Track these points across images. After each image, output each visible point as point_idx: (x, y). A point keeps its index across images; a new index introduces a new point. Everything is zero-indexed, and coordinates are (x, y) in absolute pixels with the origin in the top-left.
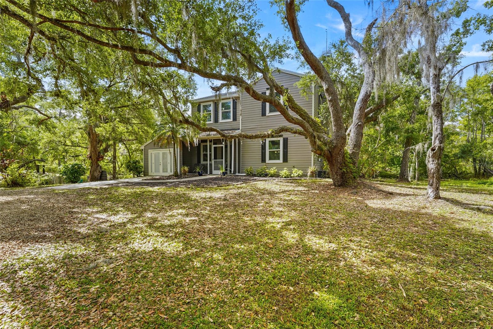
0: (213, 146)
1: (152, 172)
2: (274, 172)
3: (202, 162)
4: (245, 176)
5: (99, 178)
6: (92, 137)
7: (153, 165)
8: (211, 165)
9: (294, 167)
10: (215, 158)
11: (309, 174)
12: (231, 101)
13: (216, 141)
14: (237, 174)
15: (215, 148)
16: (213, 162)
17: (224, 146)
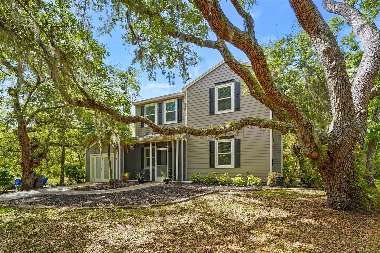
0: (156, 150)
1: (93, 178)
2: (225, 179)
3: (146, 167)
4: (191, 184)
5: (32, 186)
6: (23, 140)
7: (95, 171)
8: (153, 170)
9: (248, 173)
10: (159, 163)
11: (269, 182)
12: (176, 101)
13: (160, 144)
14: (182, 181)
15: (159, 152)
16: (156, 167)
17: (167, 149)
